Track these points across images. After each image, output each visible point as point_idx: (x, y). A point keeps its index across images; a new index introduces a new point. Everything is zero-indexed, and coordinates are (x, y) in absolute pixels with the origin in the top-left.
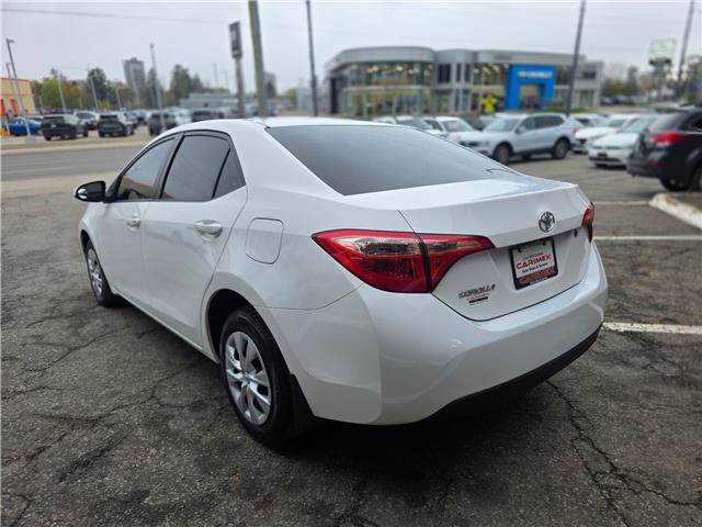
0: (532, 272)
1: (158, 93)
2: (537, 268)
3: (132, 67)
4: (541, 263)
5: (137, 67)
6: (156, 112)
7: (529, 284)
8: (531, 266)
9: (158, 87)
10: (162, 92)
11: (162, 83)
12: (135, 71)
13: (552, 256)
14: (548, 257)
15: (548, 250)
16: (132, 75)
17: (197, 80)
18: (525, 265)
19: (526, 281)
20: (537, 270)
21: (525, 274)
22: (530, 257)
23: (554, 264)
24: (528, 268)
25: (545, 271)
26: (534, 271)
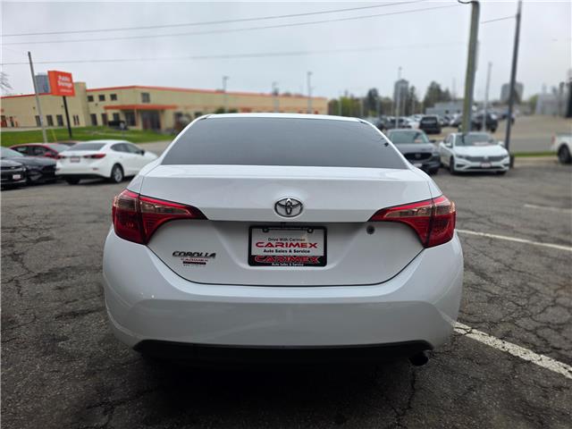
0: (279, 255)
1: (414, 105)
2: (289, 252)
3: (401, 85)
4: (298, 249)
5: (404, 85)
6: (393, 118)
7: (269, 265)
8: (280, 248)
9: (413, 99)
10: (417, 103)
11: (418, 96)
12: (402, 89)
13: (320, 246)
14: (313, 245)
15: (315, 238)
16: (399, 92)
17: (447, 92)
18: (270, 245)
19: (265, 261)
20: (287, 254)
21: (266, 254)
22: (281, 239)
23: (322, 255)
24: (274, 249)
25: (302, 257)
26: (282, 254)
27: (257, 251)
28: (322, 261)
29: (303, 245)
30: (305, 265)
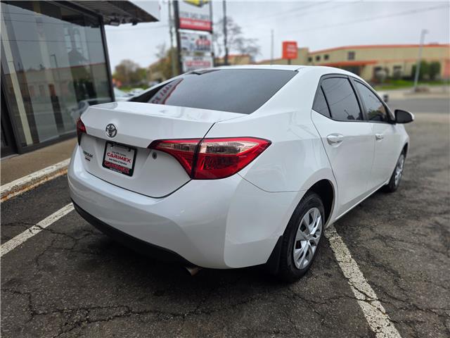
0: (113, 162)
2: (118, 162)
4: (122, 161)
7: (109, 168)
8: (115, 159)
13: (132, 161)
14: (129, 161)
15: (130, 156)
18: (112, 156)
19: (108, 165)
20: (117, 163)
21: (110, 161)
22: (117, 153)
23: (131, 168)
24: (113, 158)
25: (122, 167)
26: (115, 163)
27: (107, 159)
28: (130, 173)
29: (125, 159)
30: (123, 173)
